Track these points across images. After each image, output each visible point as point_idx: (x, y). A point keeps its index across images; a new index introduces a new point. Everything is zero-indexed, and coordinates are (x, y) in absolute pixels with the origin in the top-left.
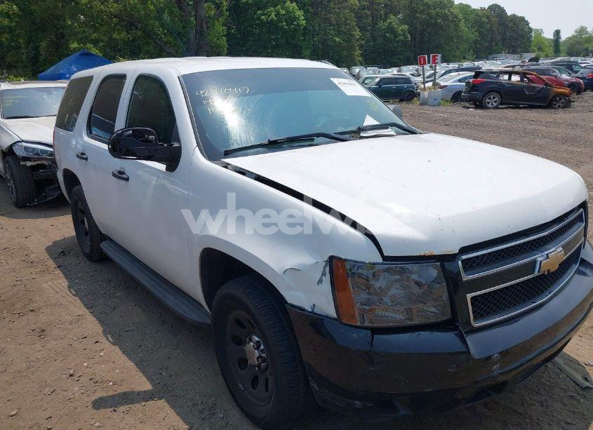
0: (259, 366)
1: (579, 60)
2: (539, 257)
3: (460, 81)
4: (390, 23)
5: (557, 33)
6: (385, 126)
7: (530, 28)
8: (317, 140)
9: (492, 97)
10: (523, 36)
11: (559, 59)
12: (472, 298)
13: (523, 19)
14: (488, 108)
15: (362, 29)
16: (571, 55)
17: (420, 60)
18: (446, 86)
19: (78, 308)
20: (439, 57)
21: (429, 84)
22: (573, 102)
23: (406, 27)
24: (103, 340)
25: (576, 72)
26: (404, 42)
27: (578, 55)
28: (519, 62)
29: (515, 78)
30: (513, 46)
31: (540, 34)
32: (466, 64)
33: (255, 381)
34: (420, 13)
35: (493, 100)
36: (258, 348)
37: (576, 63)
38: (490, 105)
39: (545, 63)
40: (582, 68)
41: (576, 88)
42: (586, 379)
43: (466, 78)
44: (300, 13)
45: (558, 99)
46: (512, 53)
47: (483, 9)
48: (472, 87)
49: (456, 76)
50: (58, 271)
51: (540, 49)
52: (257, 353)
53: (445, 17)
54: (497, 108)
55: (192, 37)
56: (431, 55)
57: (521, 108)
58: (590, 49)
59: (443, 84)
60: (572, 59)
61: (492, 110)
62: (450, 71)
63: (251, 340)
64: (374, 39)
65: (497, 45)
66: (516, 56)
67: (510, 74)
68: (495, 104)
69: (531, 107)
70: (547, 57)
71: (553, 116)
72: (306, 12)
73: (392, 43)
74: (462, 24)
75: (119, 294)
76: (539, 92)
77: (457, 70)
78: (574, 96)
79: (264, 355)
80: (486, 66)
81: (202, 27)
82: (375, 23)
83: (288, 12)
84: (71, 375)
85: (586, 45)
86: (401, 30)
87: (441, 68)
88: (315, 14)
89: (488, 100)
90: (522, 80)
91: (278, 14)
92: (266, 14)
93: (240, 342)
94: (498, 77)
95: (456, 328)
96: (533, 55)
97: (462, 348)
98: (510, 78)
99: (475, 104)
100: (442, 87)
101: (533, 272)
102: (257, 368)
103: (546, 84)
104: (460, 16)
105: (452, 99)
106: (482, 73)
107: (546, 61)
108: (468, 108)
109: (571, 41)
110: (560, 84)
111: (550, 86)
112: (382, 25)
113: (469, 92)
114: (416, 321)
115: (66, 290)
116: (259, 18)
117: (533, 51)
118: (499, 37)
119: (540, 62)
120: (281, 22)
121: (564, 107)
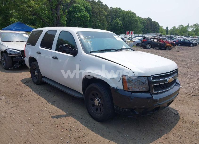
0: (98, 105)
1: (174, 36)
2: (168, 79)
3: (139, 40)
4: (116, 21)
5: (167, 28)
6: (127, 49)
7: (159, 26)
8: (112, 50)
9: (149, 45)
10: (157, 28)
11: (167, 36)
12: (154, 86)
13: (157, 23)
14: (147, 49)
15: (108, 22)
16: (171, 35)
17: (127, 33)
18: (135, 41)
19: (37, 96)
20: (133, 32)
21: (129, 41)
22: (172, 48)
23: (121, 22)
24: (48, 103)
25: (173, 40)
26: (121, 27)
27: (173, 35)
28: (156, 36)
29: (155, 40)
30: (154, 31)
31: (162, 28)
32: (140, 35)
33: (97, 110)
34: (126, 18)
35: (149, 46)
36: (99, 100)
37: (173, 37)
38: (148, 48)
39: (163, 36)
40: (175, 39)
41: (173, 44)
42: (177, 113)
43: (141, 39)
44: (88, 15)
45: (168, 47)
46: (154, 33)
47: (145, 19)
48: (143, 42)
49: (137, 38)
50: (27, 87)
51: (162, 32)
52: (98, 102)
53: (134, 20)
54: (150, 49)
55: (55, 20)
56: (131, 31)
57: (157, 49)
58: (177, 33)
59: (134, 40)
60: (172, 36)
61: (149, 49)
62: (135, 37)
63: (96, 99)
64: (111, 25)
65: (149, 30)
66: (155, 34)
67: (154, 39)
68: (150, 48)
69: (160, 49)
70: (164, 35)
71: (166, 52)
72: (90, 15)
73: (117, 27)
74: (139, 23)
75: (48, 93)
76: (162, 45)
77: (138, 37)
78: (172, 47)
79: (100, 102)
80: (146, 36)
81: (59, 17)
82: (111, 20)
83: (84, 14)
84: (42, 111)
85: (176, 32)
86: (120, 23)
87: (133, 36)
88: (93, 16)
89: (147, 46)
90: (157, 41)
91: (81, 15)
92: (77, 15)
93: (93, 100)
94: (150, 39)
95: (150, 92)
96: (160, 34)
97: (151, 97)
98: (154, 40)
99: (143, 47)
100: (133, 42)
101: (166, 82)
102: (98, 106)
103: (164, 43)
104: (138, 20)
105: (136, 45)
106: (146, 38)
107: (164, 36)
108: (141, 48)
109: (171, 30)
110: (168, 43)
111: (165, 43)
112: (114, 21)
113: (142, 43)
114: (141, 90)
115: (32, 91)
116: (75, 16)
117: (160, 33)
118: (150, 28)
119: (162, 36)
120: (82, 18)
121: (169, 50)
